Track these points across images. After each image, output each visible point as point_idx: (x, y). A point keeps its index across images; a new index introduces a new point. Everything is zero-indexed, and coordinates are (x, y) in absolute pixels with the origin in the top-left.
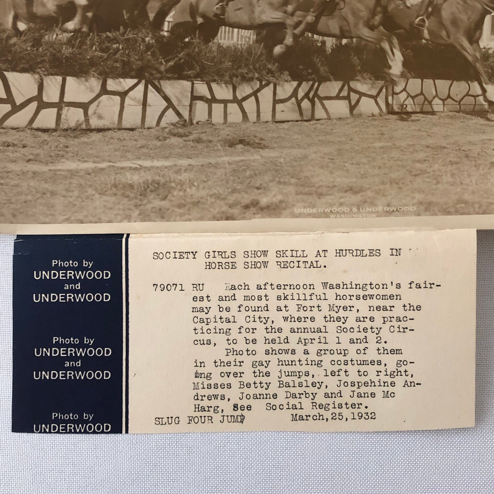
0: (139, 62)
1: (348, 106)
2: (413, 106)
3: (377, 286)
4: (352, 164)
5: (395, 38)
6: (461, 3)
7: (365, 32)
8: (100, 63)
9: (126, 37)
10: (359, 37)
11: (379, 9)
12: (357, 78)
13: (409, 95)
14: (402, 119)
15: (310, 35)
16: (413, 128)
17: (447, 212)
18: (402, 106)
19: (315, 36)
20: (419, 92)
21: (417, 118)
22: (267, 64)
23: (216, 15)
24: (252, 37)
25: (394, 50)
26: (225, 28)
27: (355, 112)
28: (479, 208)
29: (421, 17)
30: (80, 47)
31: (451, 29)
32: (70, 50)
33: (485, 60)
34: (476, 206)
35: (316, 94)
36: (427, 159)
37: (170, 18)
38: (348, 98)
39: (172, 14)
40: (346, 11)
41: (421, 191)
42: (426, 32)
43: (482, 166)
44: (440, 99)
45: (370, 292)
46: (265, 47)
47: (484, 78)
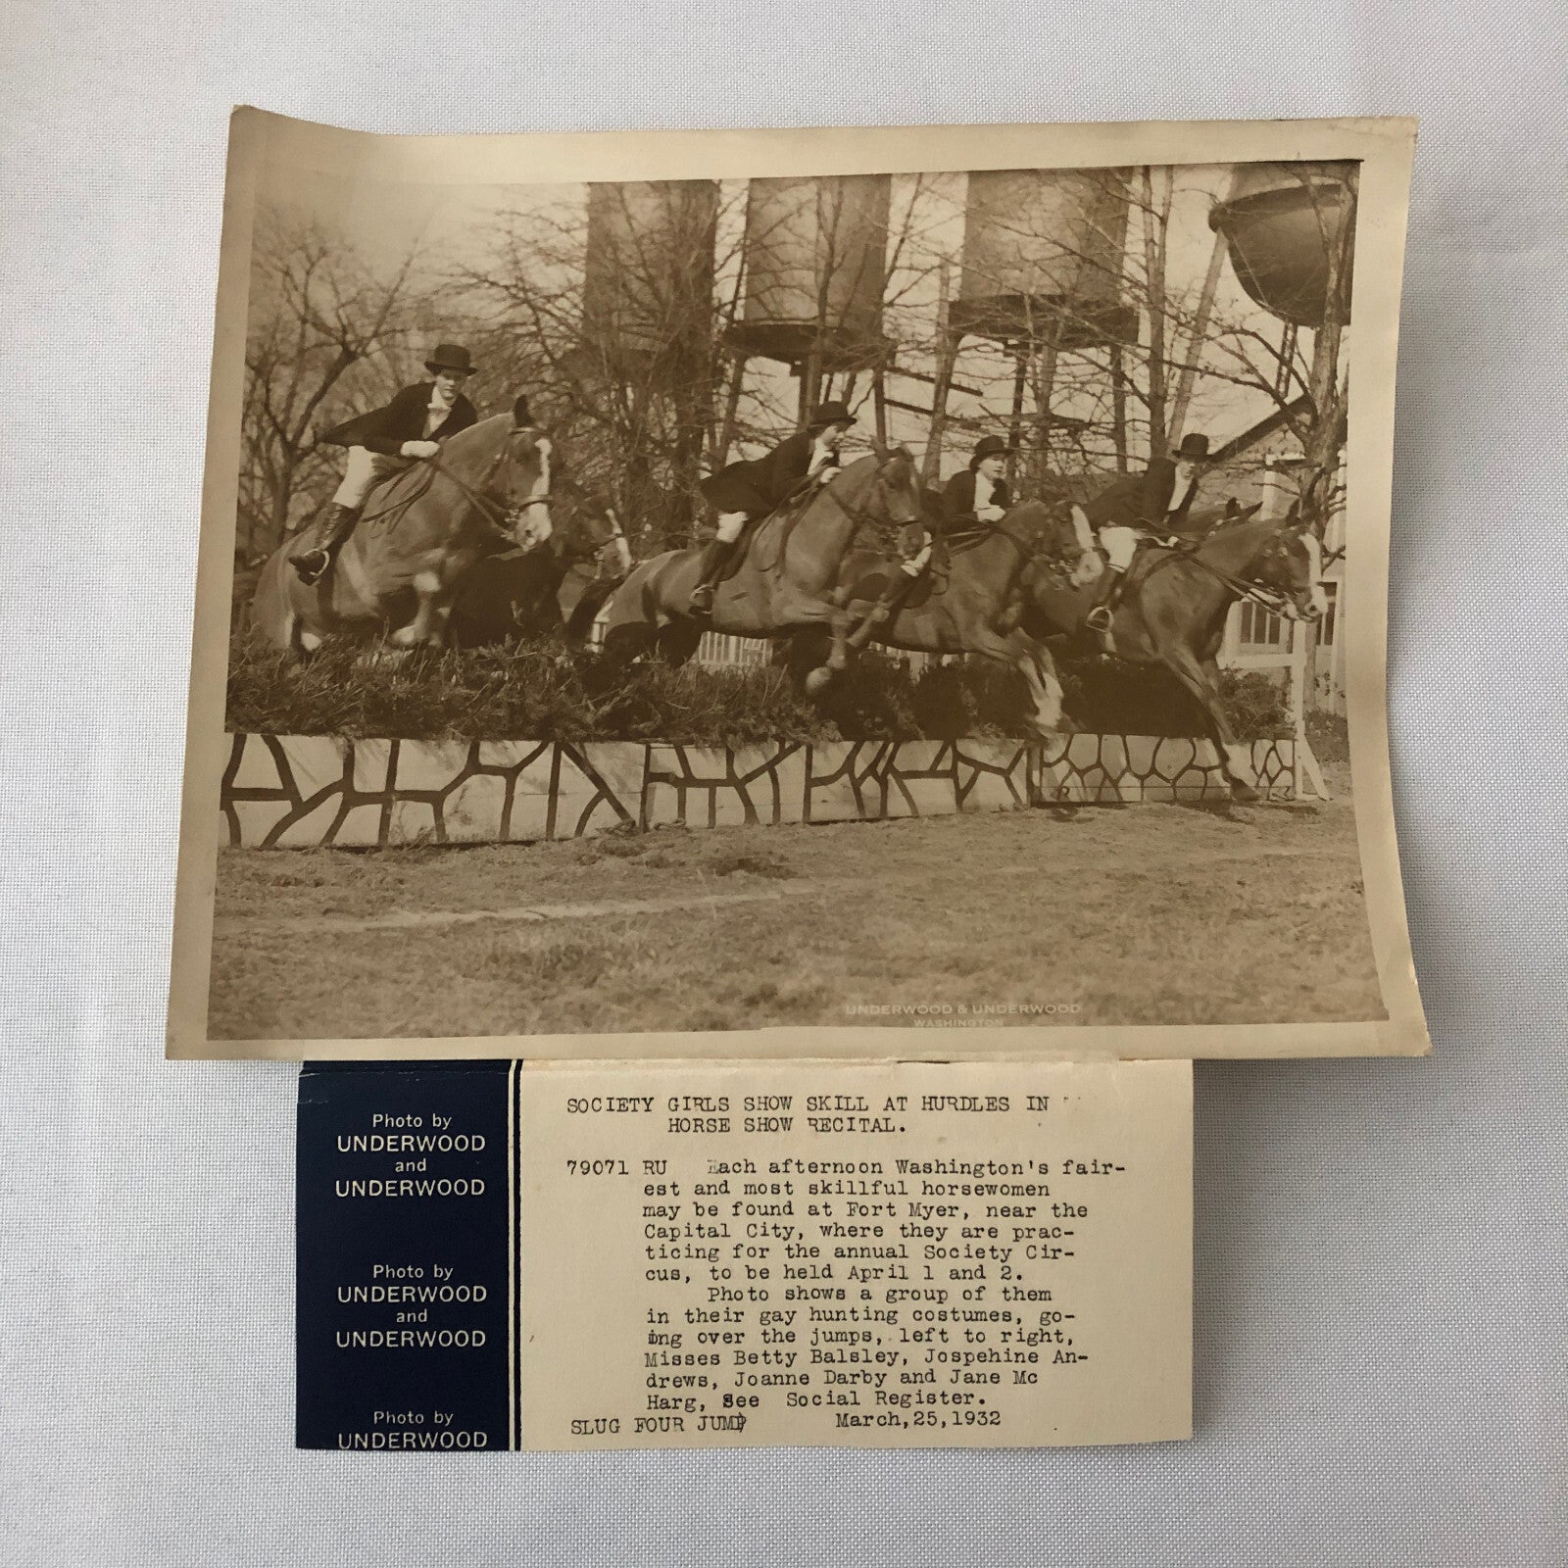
0: (544, 708)
1: (954, 790)
2: (1081, 790)
3: (1003, 1170)
4: (959, 911)
5: (1046, 650)
6: (1181, 577)
7: (989, 641)
8: (465, 711)
9: (516, 656)
10: (974, 650)
11: (1016, 592)
12: (969, 734)
13: (1073, 768)
14: (1060, 818)
15: (879, 646)
16: (1081, 835)
17: (1140, 1019)
18: (1059, 789)
19: (889, 649)
20: (1093, 760)
21: (1089, 816)
22: (794, 706)
23: (694, 609)
24: (764, 652)
25: (1046, 676)
26: (712, 636)
27: (968, 801)
28: (1204, 1010)
29: (1101, 608)
30: (426, 679)
31: (1160, 630)
32: (407, 685)
33: (1227, 695)
34: (1198, 1006)
35: (890, 767)
36: (1105, 901)
37: (604, 615)
38: (952, 773)
39: (606, 608)
40: (950, 597)
41: (1089, 970)
42: (1109, 637)
43: (1214, 919)
44: (1136, 776)
45: (988, 1179)
46: (791, 673)
47: (1225, 729)
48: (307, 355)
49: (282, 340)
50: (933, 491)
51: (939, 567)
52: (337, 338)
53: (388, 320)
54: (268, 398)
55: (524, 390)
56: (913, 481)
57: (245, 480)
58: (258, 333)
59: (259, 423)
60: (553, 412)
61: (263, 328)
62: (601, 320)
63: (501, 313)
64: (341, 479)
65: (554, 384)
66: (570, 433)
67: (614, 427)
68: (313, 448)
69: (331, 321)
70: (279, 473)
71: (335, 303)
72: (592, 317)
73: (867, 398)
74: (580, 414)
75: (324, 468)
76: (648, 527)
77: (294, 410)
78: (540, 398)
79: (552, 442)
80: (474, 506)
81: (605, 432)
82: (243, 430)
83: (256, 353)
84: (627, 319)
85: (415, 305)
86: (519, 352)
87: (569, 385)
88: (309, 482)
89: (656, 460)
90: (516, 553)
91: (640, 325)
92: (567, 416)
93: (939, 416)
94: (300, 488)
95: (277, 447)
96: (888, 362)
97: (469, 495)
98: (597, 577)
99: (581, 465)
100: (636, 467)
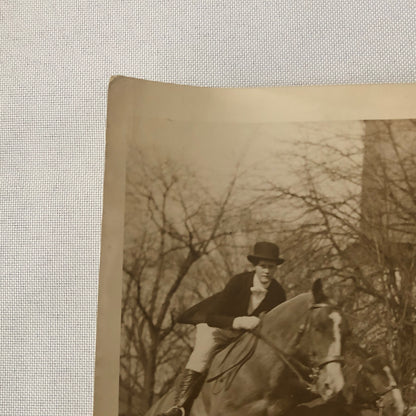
48: (166, 258)
49: (148, 248)
52: (186, 243)
53: (221, 225)
54: (139, 294)
55: (319, 275)
57: (124, 360)
58: (132, 245)
59: (133, 315)
60: (341, 291)
61: (135, 241)
62: (374, 220)
63: (300, 217)
64: (191, 350)
65: (341, 270)
66: (355, 308)
68: (171, 329)
69: (182, 230)
70: (148, 351)
71: (184, 216)
72: (367, 219)
74: (361, 293)
75: (180, 343)
77: (157, 301)
78: (331, 281)
79: (342, 315)
80: (286, 366)
81: (381, 307)
82: (122, 322)
83: (130, 261)
84: (394, 220)
85: (239, 214)
86: (314, 246)
87: (352, 270)
88: (169, 355)
90: (318, 402)
91: (404, 224)
92: (353, 294)
94: (163, 360)
95: (146, 331)
97: (282, 356)
99: (363, 332)
100: (404, 333)
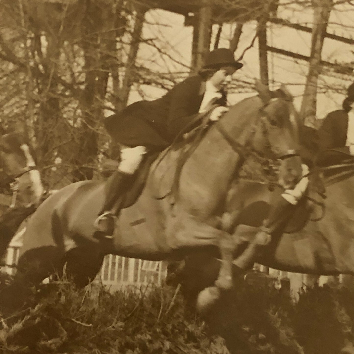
10: (348, 272)
15: (262, 268)
19: (272, 271)
22: (186, 323)
23: (98, 234)
24: (160, 273)
26: (114, 258)
37: (17, 241)
39: (20, 233)
40: (326, 223)
46: (183, 292)
50: (310, 128)
51: (316, 197)
56: (292, 118)
67: (30, 73)
73: (252, 45)
76: (58, 161)
89: (66, 101)
93: (315, 61)
96: (271, 14)
98: (12, 206)
